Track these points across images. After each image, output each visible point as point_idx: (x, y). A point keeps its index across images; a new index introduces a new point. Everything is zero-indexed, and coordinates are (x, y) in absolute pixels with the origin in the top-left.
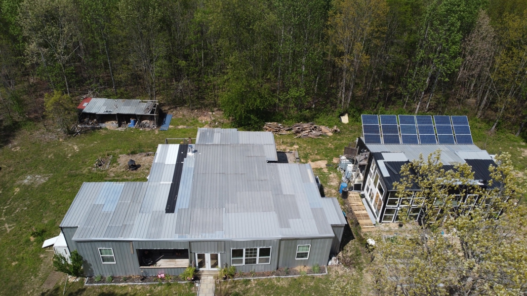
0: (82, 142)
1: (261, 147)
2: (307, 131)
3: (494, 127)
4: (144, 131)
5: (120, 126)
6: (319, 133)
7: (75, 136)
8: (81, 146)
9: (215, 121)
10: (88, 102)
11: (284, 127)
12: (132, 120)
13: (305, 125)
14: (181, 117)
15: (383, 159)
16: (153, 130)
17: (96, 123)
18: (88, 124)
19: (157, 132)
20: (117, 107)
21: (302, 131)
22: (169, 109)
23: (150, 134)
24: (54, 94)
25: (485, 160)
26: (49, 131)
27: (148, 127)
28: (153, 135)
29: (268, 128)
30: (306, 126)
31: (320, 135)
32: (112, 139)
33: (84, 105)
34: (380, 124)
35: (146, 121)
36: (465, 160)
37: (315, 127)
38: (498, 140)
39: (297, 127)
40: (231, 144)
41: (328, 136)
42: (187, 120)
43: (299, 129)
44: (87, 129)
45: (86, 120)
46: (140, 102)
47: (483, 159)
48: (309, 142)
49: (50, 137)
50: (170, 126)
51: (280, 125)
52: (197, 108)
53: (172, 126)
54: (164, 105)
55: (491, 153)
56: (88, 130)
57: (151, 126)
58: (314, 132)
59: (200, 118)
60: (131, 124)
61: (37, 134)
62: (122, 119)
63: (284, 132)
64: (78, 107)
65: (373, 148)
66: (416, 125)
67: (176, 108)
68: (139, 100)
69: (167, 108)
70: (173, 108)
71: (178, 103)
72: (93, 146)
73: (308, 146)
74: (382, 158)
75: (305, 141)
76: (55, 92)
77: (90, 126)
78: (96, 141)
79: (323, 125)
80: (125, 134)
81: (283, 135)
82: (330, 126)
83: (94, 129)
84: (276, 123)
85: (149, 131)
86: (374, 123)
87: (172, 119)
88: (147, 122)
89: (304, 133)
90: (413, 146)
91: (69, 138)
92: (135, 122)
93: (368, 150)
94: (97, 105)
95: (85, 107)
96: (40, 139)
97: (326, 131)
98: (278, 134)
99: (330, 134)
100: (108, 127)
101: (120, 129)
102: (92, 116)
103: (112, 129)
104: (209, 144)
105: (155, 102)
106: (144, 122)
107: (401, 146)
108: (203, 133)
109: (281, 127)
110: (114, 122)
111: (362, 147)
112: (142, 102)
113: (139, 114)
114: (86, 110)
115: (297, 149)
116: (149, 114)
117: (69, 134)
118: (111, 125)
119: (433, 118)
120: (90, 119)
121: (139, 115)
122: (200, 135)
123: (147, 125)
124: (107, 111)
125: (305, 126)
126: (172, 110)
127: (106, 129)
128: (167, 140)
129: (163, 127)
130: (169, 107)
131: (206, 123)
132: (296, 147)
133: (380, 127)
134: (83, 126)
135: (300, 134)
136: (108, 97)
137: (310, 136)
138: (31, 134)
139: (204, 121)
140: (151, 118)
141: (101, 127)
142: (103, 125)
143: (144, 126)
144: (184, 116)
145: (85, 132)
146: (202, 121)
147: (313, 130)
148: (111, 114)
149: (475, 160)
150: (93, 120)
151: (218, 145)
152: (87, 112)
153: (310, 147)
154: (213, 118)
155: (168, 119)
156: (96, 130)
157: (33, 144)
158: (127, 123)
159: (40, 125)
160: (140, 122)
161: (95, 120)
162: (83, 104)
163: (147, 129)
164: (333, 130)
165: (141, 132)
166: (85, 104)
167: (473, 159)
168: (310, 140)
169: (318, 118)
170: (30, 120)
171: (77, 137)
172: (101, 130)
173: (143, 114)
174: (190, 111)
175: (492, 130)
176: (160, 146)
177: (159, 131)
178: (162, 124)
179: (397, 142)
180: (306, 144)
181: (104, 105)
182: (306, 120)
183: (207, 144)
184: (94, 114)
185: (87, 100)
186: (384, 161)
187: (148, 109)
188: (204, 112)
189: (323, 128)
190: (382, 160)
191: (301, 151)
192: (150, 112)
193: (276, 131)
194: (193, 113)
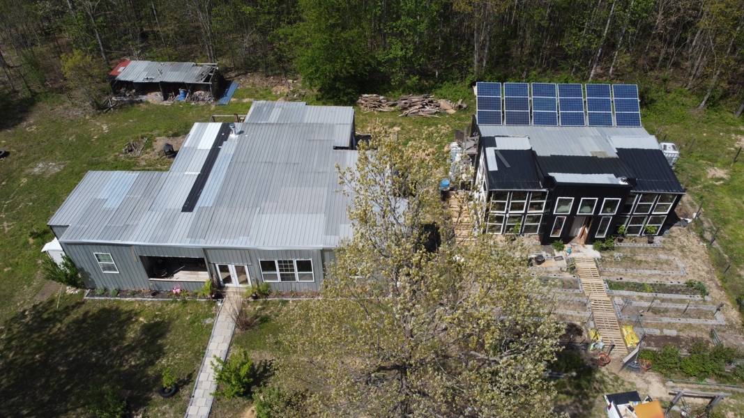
0: (114, 120)
1: (331, 127)
2: (417, 107)
3: (704, 102)
4: (197, 106)
5: (166, 99)
6: (434, 110)
7: (107, 112)
8: (112, 126)
9: (294, 92)
10: (125, 66)
11: (388, 101)
12: (181, 91)
13: (415, 99)
14: (250, 87)
16: (209, 105)
17: (135, 94)
18: (125, 96)
19: (213, 107)
20: (161, 74)
21: (410, 106)
22: (236, 76)
23: (203, 110)
24: (73, 55)
26: (74, 105)
27: (203, 100)
28: (208, 111)
29: (363, 102)
31: (436, 113)
32: (153, 116)
35: (200, 92)
36: (617, 149)
37: (431, 102)
38: (706, 123)
39: (404, 101)
40: (290, 124)
41: (448, 114)
42: (257, 91)
43: (405, 103)
44: (123, 103)
45: (122, 90)
46: (194, 65)
48: (417, 122)
49: (77, 112)
51: (381, 97)
52: (275, 75)
53: (234, 100)
54: (231, 70)
56: (125, 104)
57: (207, 98)
58: (428, 108)
59: (275, 89)
60: (180, 98)
61: (59, 109)
62: (169, 89)
63: (386, 109)
64: (110, 74)
65: (486, 130)
67: (246, 74)
68: (193, 63)
69: (233, 75)
70: (243, 74)
71: (249, 67)
72: (127, 126)
73: (415, 128)
75: (413, 121)
76: (76, 52)
77: (128, 99)
78: (132, 119)
79: (444, 98)
80: (171, 109)
81: (383, 112)
82: (454, 100)
83: (132, 103)
84: (375, 95)
85: (202, 106)
87: (237, 90)
88: (200, 94)
89: (413, 110)
90: (548, 128)
91: (99, 114)
92: (185, 93)
94: (135, 70)
95: (120, 72)
96: (62, 116)
97: (446, 108)
98: (377, 111)
99: (452, 111)
100: (150, 101)
101: (165, 103)
102: (129, 85)
103: (156, 103)
104: (262, 122)
105: (214, 66)
106: (197, 93)
108: (258, 107)
109: (383, 101)
110: (158, 93)
112: (197, 65)
113: (189, 82)
114: (121, 77)
115: (398, 132)
116: (202, 82)
117: (99, 109)
118: (154, 98)
120: (127, 88)
121: (189, 84)
122: (254, 110)
123: (201, 98)
124: (147, 79)
126: (240, 77)
127: (147, 103)
129: (223, 101)
130: (236, 73)
131: (281, 95)
132: (397, 129)
134: (119, 99)
135: (407, 111)
136: (152, 59)
137: (421, 113)
138: (51, 110)
139: (279, 93)
140: (206, 88)
141: (141, 100)
142: (144, 98)
143: (197, 99)
144: (254, 85)
145: (120, 106)
146: (276, 92)
147: (427, 105)
148: (152, 83)
150: (131, 90)
151: (273, 124)
152: (122, 79)
153: (416, 130)
154: (292, 89)
155: (232, 90)
156: (135, 104)
157: (53, 122)
158: (176, 96)
159: (64, 97)
160: (192, 93)
161: (134, 91)
162: (118, 69)
163: (201, 103)
164: (456, 105)
165: (192, 106)
166: (121, 69)
168: (420, 120)
169: (440, 88)
170: (51, 91)
171: (109, 114)
172: (141, 104)
173: (195, 82)
174: (264, 78)
175: (699, 108)
176: (196, 125)
177: (216, 105)
178: (223, 96)
180: (413, 125)
181: (144, 70)
182: (420, 90)
183: (259, 122)
184: (131, 83)
185: (125, 63)
186: (496, 148)
187: (202, 75)
188: (282, 80)
189: (443, 103)
191: (402, 135)
192: (204, 79)
193: (376, 107)
194: (267, 80)
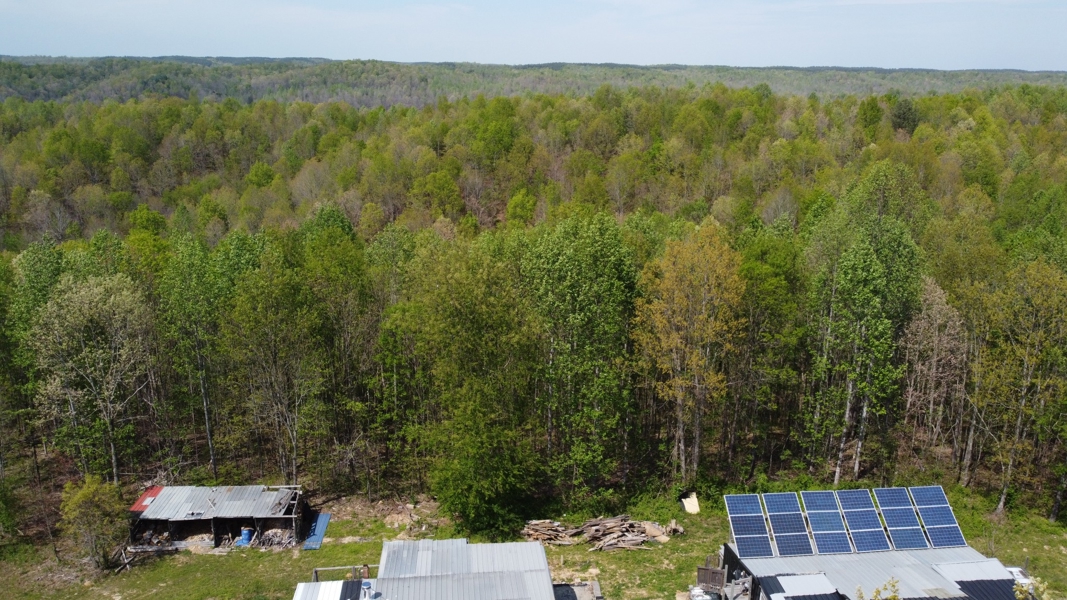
0: (133, 586)
1: (518, 577)
2: (615, 535)
3: (1001, 504)
4: (270, 553)
5: (217, 545)
6: (640, 538)
7: (120, 571)
8: (130, 595)
9: (419, 523)
10: (155, 495)
11: (566, 528)
12: (245, 531)
13: (610, 522)
14: (349, 518)
15: (783, 591)
16: (289, 551)
17: (167, 540)
18: (150, 543)
19: (296, 554)
20: (214, 505)
21: (604, 535)
22: (324, 502)
23: (281, 559)
24: (84, 482)
25: (998, 581)
26: (63, 563)
27: (279, 543)
28: (289, 560)
29: (531, 532)
30: (612, 524)
31: (643, 542)
32: (199, 575)
33: (145, 503)
34: (765, 513)
35: (274, 530)
36: (959, 583)
37: (632, 526)
38: (1017, 533)
39: (594, 528)
40: (453, 575)
41: (660, 543)
42: (362, 525)
43: (597, 531)
44: (146, 555)
45: (147, 535)
46: (264, 490)
47: (995, 578)
48: (620, 559)
49: (69, 575)
50: (326, 540)
51: (556, 524)
52: (382, 497)
53: (329, 540)
54: (314, 494)
55: (1008, 562)
56: (149, 557)
57: (285, 540)
58: (630, 536)
59: (388, 519)
60: (241, 541)
61: (36, 572)
62: (224, 528)
63: (567, 540)
64: (132, 509)
65: (758, 566)
66: (841, 511)
67: (338, 499)
68: (263, 487)
69: (319, 501)
70: (334, 499)
71: (342, 487)
72: (156, 594)
73: (620, 568)
74: (780, 589)
75: (614, 558)
76: (88, 478)
77: (155, 548)
78: (164, 581)
79: (648, 520)
80: (227, 561)
81: (564, 545)
82: (663, 522)
83: (161, 554)
84: (548, 521)
85: (279, 553)
86: (753, 511)
87: (330, 524)
88: (276, 533)
89: (608, 540)
90: (841, 557)
91: (106, 576)
92: (251, 534)
93: (748, 573)
94: (171, 502)
95: (146, 506)
96: (42, 583)
97: (655, 534)
98: (554, 545)
99: (664, 539)
100: (192, 549)
101: (217, 551)
102: (160, 525)
103: (201, 551)
104: (408, 576)
105: (295, 489)
106: (270, 532)
107: (816, 560)
108: (394, 552)
109: (560, 529)
110: (205, 536)
111: (734, 565)
112: (269, 489)
113: (260, 516)
114: (148, 514)
115: (597, 576)
116: (280, 515)
117: (107, 568)
118: (199, 544)
119: (871, 491)
120: (155, 531)
121: (259, 519)
122: (389, 556)
123: (277, 540)
124: (193, 514)
125: (609, 525)
126: (330, 503)
127: (188, 553)
128: (316, 572)
129: (310, 543)
130: (324, 498)
131: (401, 528)
132: (594, 571)
133: (767, 519)
134: (139, 549)
135: (602, 543)
136: (198, 482)
137: (621, 544)
138: (23, 573)
139: (396, 525)
140: (284, 523)
141: (177, 549)
142: (182, 545)
143: (270, 542)
144: (355, 515)
145: (142, 561)
146: (392, 524)
147: (627, 531)
148: (200, 520)
149: (977, 581)
150: (161, 533)
151: (425, 578)
152: (151, 517)
153: (623, 571)
154: (416, 518)
155: (321, 525)
156: (167, 557)
157: (26, 594)
158: (233, 538)
159: (47, 551)
160: (262, 533)
161: (166, 534)
162: (144, 499)
163: (277, 549)
164: (668, 529)
165: (262, 555)
166: (147, 501)
167: (974, 579)
168: (622, 554)
169: (635, 504)
170: (27, 540)
171: (124, 574)
172: (177, 556)
173: (269, 515)
174: (368, 503)
175: (998, 511)
176: (301, 587)
177: (301, 551)
178: (309, 536)
179: (807, 551)
180: (616, 563)
181: (186, 501)
182: (611, 510)
183: (402, 576)
184: (165, 522)
185: (152, 490)
186: (786, 595)
187: (280, 504)
188: (397, 506)
189: (647, 526)
190: (780, 594)
191: (605, 579)
192: (283, 511)
193: (551, 539)
194: (374, 508)
